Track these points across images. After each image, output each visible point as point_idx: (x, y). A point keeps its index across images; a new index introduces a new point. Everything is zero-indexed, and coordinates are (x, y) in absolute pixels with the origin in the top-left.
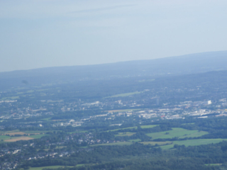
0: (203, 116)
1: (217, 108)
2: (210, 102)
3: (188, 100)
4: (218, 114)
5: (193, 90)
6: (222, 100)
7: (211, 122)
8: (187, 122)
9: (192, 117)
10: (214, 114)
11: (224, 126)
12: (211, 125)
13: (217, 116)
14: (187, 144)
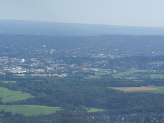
0: (21, 73)
1: (31, 67)
2: (23, 61)
3: (5, 56)
4: (33, 73)
5: (8, 47)
6: (32, 60)
7: (31, 82)
8: (9, 80)
9: (11, 74)
10: (30, 73)
11: (44, 89)
12: (31, 86)
13: (33, 75)
14: (14, 109)
